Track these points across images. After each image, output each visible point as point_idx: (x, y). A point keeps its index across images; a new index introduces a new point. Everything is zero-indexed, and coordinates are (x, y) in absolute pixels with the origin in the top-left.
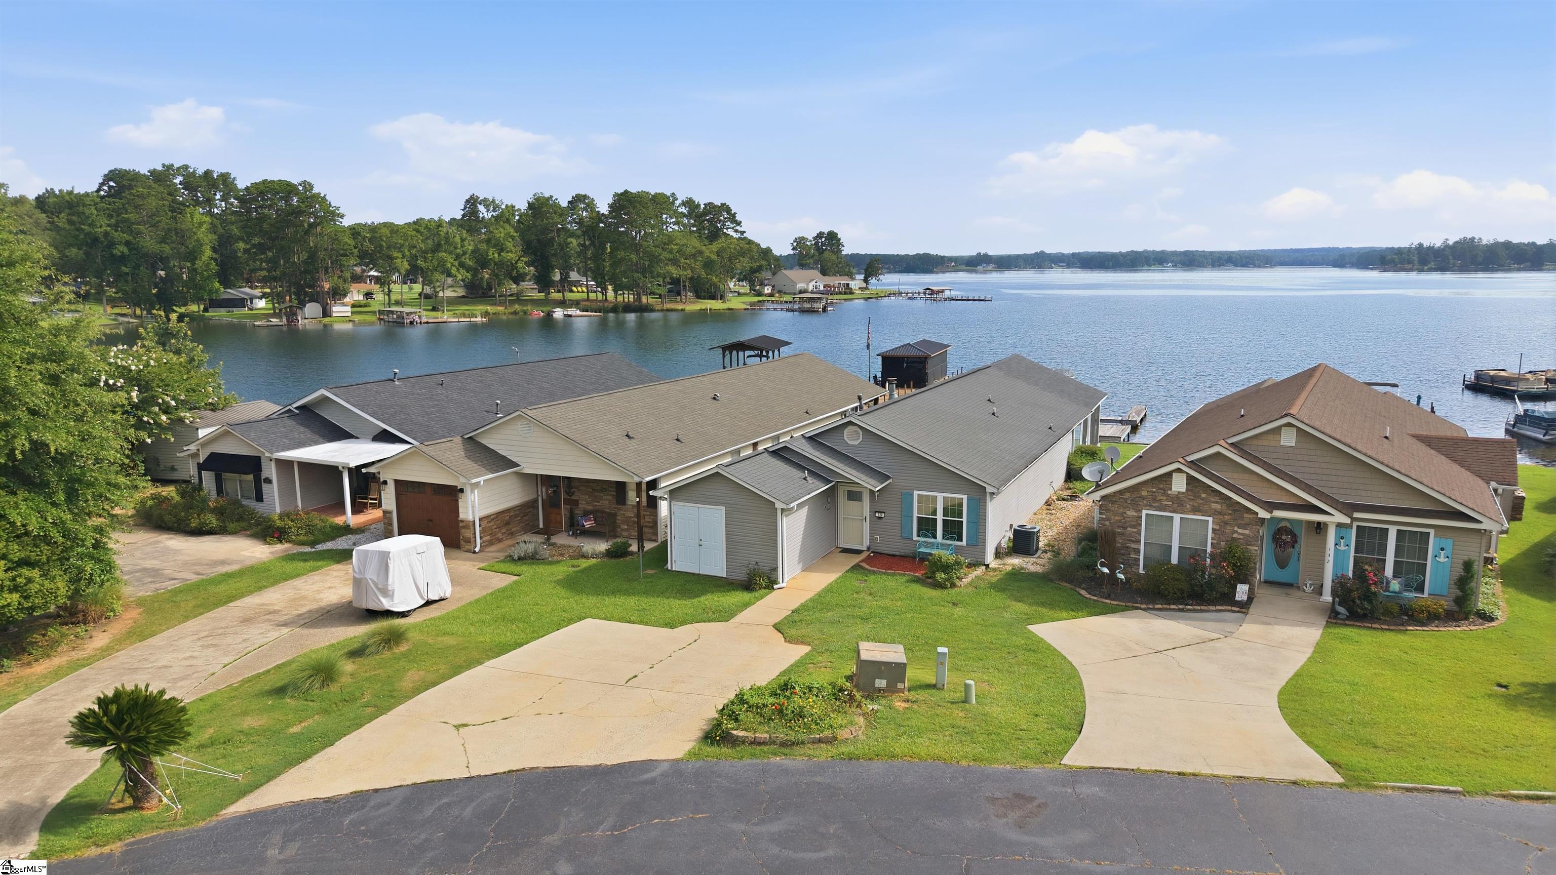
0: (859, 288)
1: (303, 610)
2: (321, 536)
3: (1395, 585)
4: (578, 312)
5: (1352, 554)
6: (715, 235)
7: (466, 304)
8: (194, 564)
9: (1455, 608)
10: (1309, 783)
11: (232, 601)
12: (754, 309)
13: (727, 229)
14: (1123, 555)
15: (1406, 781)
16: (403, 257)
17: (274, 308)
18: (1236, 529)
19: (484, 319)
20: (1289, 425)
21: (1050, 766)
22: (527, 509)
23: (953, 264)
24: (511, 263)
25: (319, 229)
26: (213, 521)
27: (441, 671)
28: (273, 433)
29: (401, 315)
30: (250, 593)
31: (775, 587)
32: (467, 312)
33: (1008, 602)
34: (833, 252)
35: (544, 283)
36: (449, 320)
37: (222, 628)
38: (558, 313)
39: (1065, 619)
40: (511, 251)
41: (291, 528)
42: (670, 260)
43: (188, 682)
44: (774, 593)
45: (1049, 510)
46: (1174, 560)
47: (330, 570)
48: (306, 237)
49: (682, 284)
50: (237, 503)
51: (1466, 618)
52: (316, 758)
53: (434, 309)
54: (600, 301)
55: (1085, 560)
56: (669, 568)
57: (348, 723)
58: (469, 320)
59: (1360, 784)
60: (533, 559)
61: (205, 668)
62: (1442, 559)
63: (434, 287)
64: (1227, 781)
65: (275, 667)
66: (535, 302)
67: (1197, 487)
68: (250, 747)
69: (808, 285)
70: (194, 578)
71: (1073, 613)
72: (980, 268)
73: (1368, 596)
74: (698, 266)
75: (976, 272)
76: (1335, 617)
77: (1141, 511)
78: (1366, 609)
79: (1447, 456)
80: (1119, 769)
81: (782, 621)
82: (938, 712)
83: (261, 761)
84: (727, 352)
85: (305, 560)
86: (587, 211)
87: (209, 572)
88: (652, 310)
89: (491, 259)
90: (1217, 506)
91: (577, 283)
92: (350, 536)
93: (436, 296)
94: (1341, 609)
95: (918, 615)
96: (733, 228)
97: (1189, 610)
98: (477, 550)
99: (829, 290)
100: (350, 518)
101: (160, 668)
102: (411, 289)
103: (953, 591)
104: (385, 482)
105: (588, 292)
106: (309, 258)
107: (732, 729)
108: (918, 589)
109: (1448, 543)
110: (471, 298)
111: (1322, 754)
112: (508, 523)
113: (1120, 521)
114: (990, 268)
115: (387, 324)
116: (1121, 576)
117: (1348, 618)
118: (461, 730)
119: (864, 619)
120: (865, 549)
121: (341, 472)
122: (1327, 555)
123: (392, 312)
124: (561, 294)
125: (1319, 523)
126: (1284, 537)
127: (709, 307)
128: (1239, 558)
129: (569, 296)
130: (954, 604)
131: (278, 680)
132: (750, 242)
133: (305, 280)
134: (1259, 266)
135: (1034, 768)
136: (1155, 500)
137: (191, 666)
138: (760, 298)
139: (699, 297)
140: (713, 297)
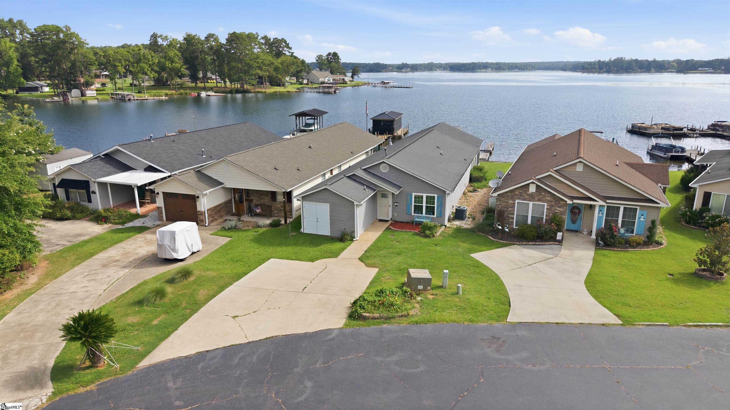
0: (349, 81)
1: (131, 259)
2: (126, 220)
3: (622, 231)
4: (213, 94)
5: (604, 218)
6: (279, 54)
7: (155, 89)
8: (66, 237)
9: (647, 240)
10: (609, 325)
11: (93, 256)
12: (300, 91)
13: (285, 51)
14: (507, 220)
15: (646, 322)
16: (122, 66)
17: (55, 92)
18: (557, 208)
19: (166, 98)
20: (580, 162)
21: (503, 323)
22: (227, 204)
23: (391, 68)
24: (178, 69)
25: (76, 50)
26: (69, 213)
27: (215, 290)
28: (95, 169)
29: (123, 96)
30: (101, 251)
31: (354, 240)
32: (157, 94)
33: (459, 243)
34: (336, 62)
35: (194, 78)
36: (148, 98)
37: (94, 270)
38: (203, 94)
39: (486, 251)
40: (177, 63)
41: (110, 216)
42: (258, 67)
43: (90, 300)
44: (354, 243)
45: (466, 197)
46: (529, 222)
47: (136, 237)
48: (69, 55)
49: (264, 79)
50: (78, 204)
51: (651, 245)
52: (172, 336)
53: (139, 92)
54: (223, 87)
55: (488, 222)
56: (302, 232)
57: (181, 318)
58: (158, 98)
59: (629, 324)
60: (235, 229)
61: (95, 292)
62: (642, 219)
63: (139, 81)
64: (576, 325)
65: (130, 290)
66: (190, 88)
67: (540, 190)
68: (136, 333)
69: (325, 79)
70: (69, 244)
71: (488, 248)
72: (403, 70)
73: (613, 236)
74: (271, 70)
75: (401, 72)
76: (598, 246)
77: (515, 201)
78: (612, 242)
79: (640, 172)
80: (531, 323)
81: (361, 256)
82: (448, 300)
83: (146, 339)
84: (298, 117)
85: (122, 233)
86: (215, 42)
87: (74, 240)
88: (250, 92)
89: (167, 67)
90: (549, 198)
91: (211, 78)
92: (140, 219)
93: (140, 86)
94: (601, 242)
95: (422, 251)
96: (288, 51)
97: (537, 245)
98: (207, 225)
99: (336, 82)
100: (139, 210)
101: (71, 293)
102: (125, 81)
103: (434, 239)
104: (158, 193)
105: (217, 83)
106: (71, 66)
107: (362, 313)
108: (417, 237)
109: (645, 213)
110: (158, 86)
111: (610, 310)
112: (219, 211)
113: (506, 205)
114: (408, 70)
115: (116, 100)
116: (507, 230)
117: (604, 246)
118: (236, 319)
119: (399, 254)
120: (389, 219)
121: (133, 188)
122: (594, 219)
123: (118, 94)
124: (203, 84)
125: (591, 205)
126: (575, 211)
127: (278, 90)
128: (558, 221)
129: (207, 85)
130: (435, 245)
131: (134, 297)
132: (296, 58)
133: (70, 78)
134: (529, 70)
135: (496, 324)
136: (521, 196)
137: (87, 291)
138: (302, 86)
139: (272, 85)
140: (279, 85)
